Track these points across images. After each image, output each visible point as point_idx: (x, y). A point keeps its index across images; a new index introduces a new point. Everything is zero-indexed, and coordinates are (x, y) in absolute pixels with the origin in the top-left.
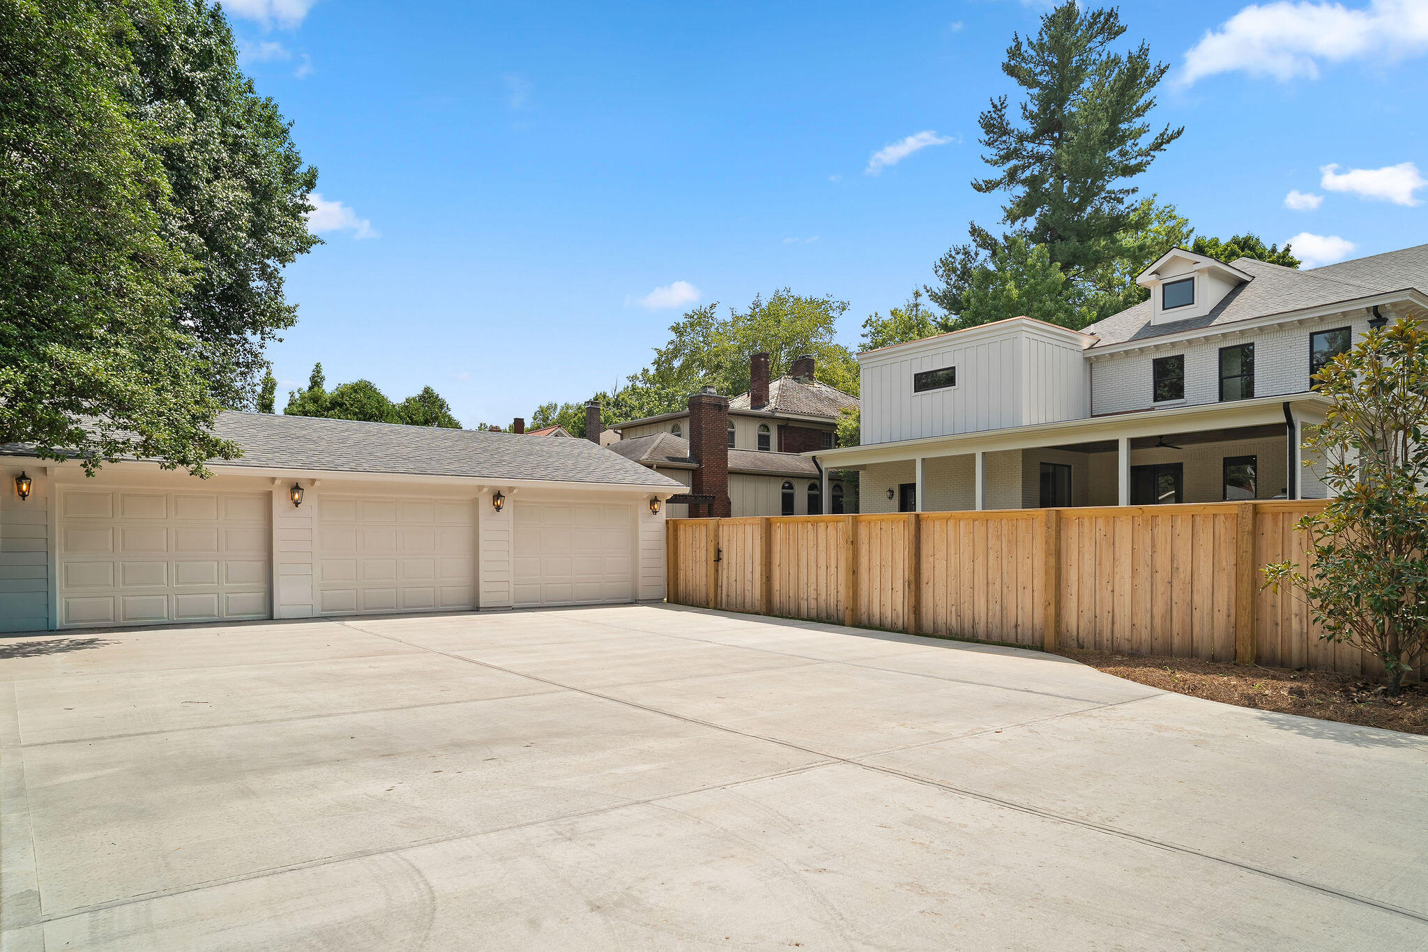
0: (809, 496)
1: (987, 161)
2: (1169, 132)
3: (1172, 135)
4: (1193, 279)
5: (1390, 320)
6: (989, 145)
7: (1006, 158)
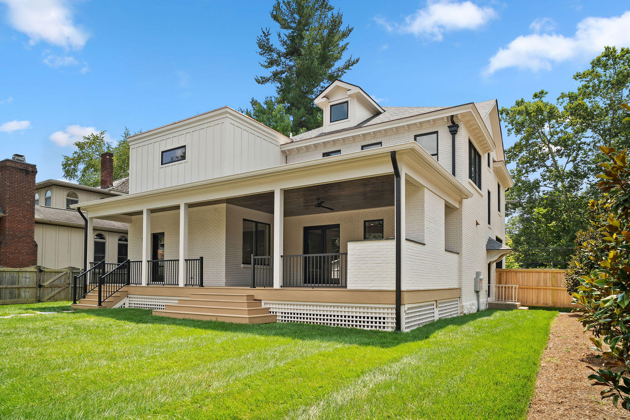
0: (119, 244)
1: (262, 65)
2: (352, 60)
3: (353, 62)
4: (347, 102)
5: (460, 127)
6: (262, 55)
7: (271, 63)
